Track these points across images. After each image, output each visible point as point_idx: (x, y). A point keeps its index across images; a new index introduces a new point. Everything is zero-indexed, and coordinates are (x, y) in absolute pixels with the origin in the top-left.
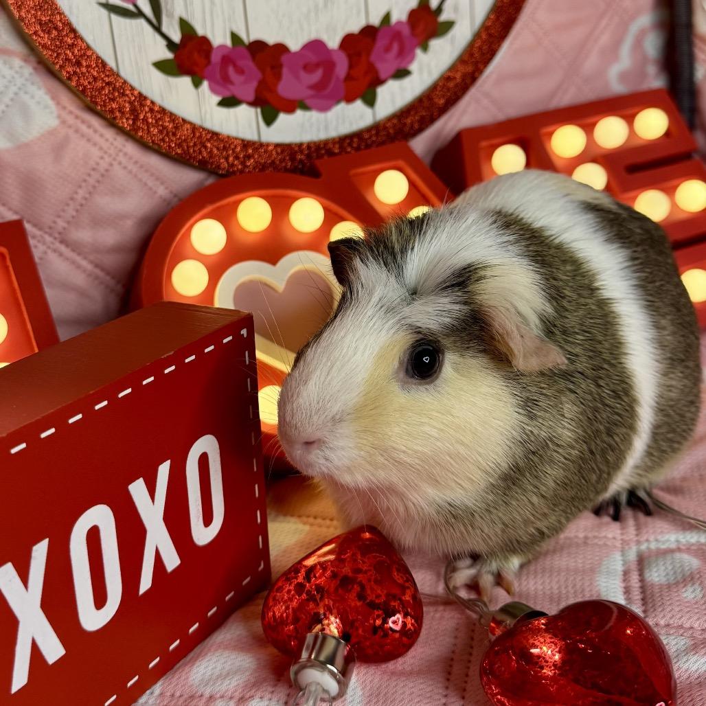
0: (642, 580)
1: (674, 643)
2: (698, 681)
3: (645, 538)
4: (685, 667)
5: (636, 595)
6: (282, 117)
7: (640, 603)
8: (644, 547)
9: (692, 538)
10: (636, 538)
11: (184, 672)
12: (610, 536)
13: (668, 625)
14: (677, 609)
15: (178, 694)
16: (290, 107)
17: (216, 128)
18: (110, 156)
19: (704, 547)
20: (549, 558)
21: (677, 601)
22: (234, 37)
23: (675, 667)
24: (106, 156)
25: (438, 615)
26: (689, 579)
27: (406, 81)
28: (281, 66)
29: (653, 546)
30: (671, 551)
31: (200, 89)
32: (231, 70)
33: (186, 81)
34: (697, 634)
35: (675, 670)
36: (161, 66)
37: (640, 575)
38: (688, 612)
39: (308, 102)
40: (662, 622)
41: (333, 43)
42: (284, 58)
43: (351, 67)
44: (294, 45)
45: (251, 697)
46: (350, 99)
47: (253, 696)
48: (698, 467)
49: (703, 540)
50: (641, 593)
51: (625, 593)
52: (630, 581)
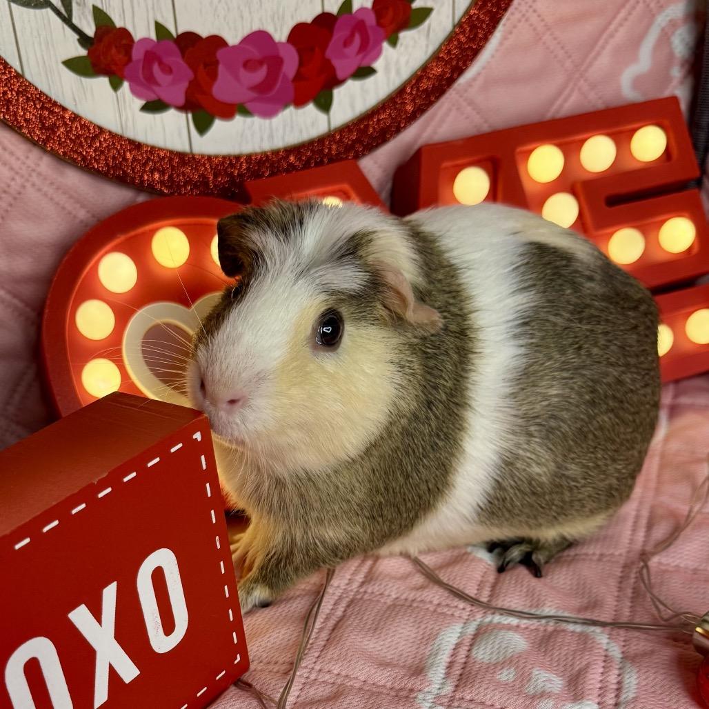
0: (468, 656)
5: (457, 670)
6: (219, 125)
7: (455, 678)
8: (486, 620)
12: (461, 605)
13: (471, 701)
16: (227, 112)
17: (140, 137)
18: (22, 176)
22: (159, 28)
24: (17, 178)
27: (370, 81)
28: (217, 63)
29: (494, 620)
31: (119, 92)
32: (156, 68)
33: (103, 82)
36: (72, 64)
37: (468, 651)
38: (494, 690)
39: (248, 106)
41: (280, 35)
42: (220, 54)
43: (301, 64)
44: (233, 39)
46: (300, 102)
50: (463, 668)
51: (448, 668)
52: (456, 656)
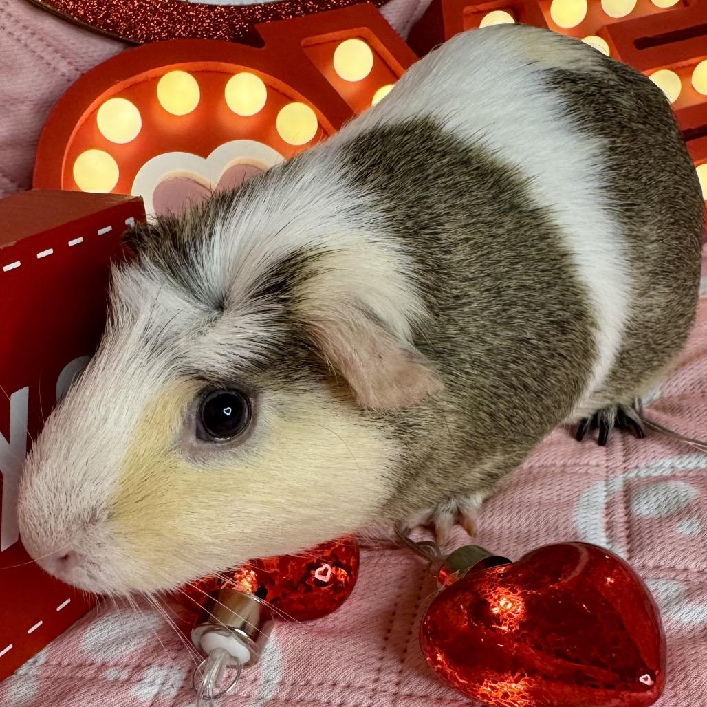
0: (628, 514)
1: (664, 588)
2: (691, 635)
3: (634, 465)
4: (676, 618)
5: (620, 532)
7: (624, 541)
8: (632, 475)
9: (691, 462)
10: (624, 466)
11: (75, 637)
12: (593, 463)
13: (657, 567)
14: (670, 548)
15: (65, 663)
19: (704, 474)
20: (519, 490)
21: (670, 538)
23: (664, 619)
25: (383, 561)
26: (685, 511)
29: (643, 474)
30: (666, 479)
34: (692, 576)
35: (663, 622)
37: (626, 508)
38: (683, 551)
40: (651, 564)
45: (149, 665)
47: (150, 664)
48: (701, 383)
49: (703, 465)
50: (627, 529)
51: (607, 529)
52: (613, 515)
